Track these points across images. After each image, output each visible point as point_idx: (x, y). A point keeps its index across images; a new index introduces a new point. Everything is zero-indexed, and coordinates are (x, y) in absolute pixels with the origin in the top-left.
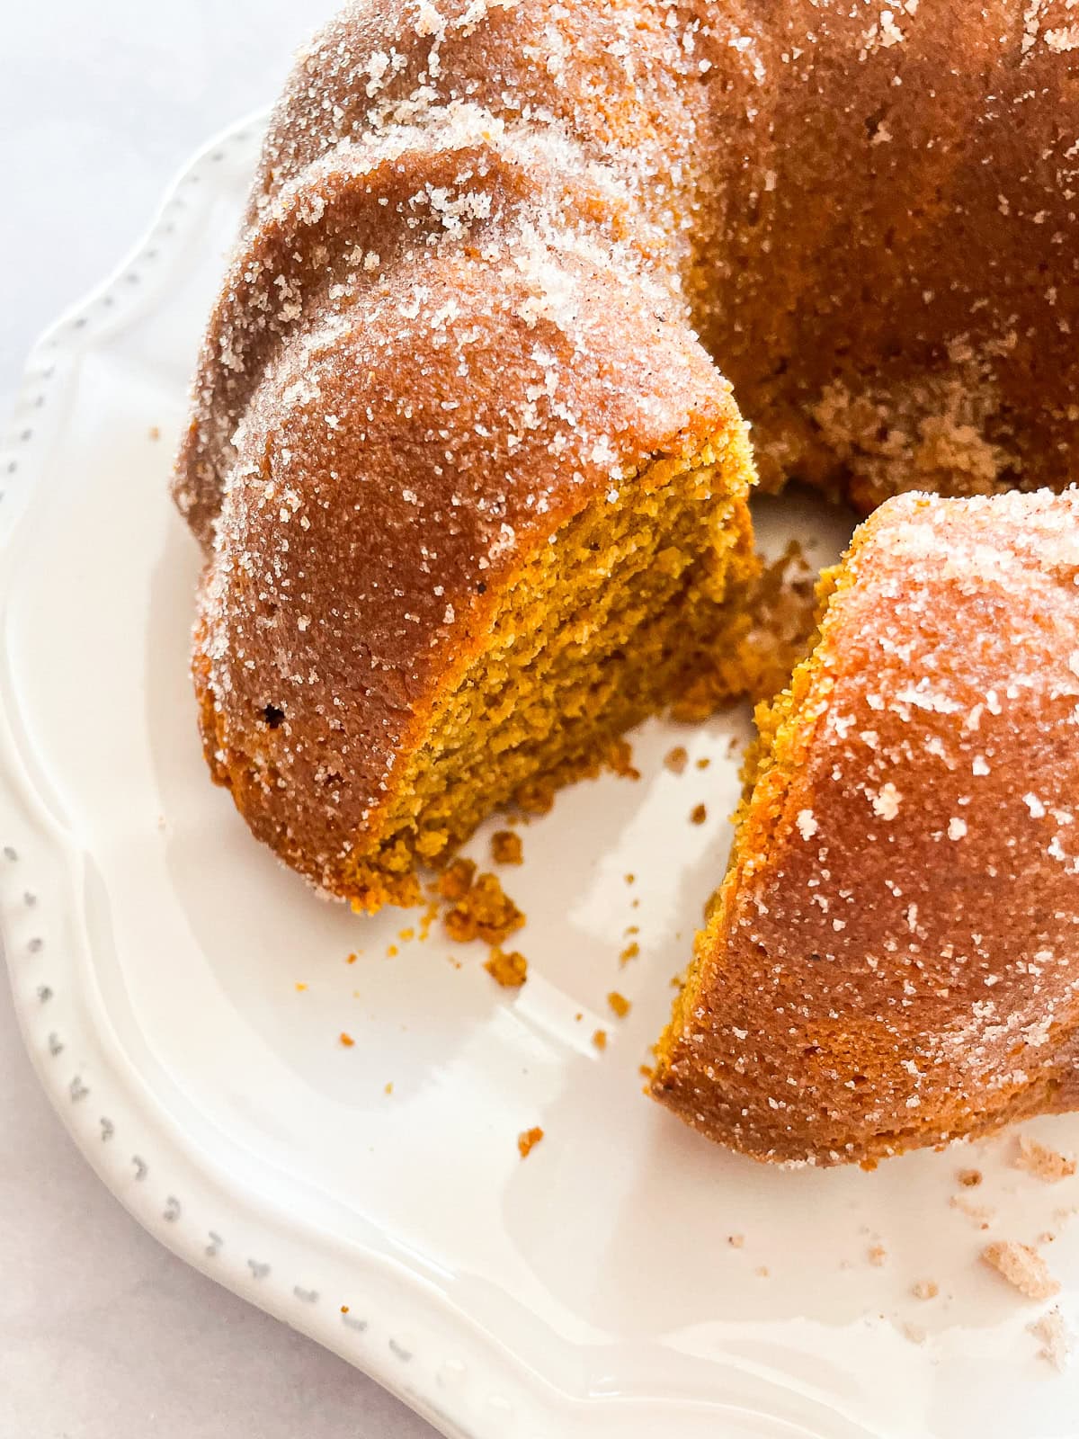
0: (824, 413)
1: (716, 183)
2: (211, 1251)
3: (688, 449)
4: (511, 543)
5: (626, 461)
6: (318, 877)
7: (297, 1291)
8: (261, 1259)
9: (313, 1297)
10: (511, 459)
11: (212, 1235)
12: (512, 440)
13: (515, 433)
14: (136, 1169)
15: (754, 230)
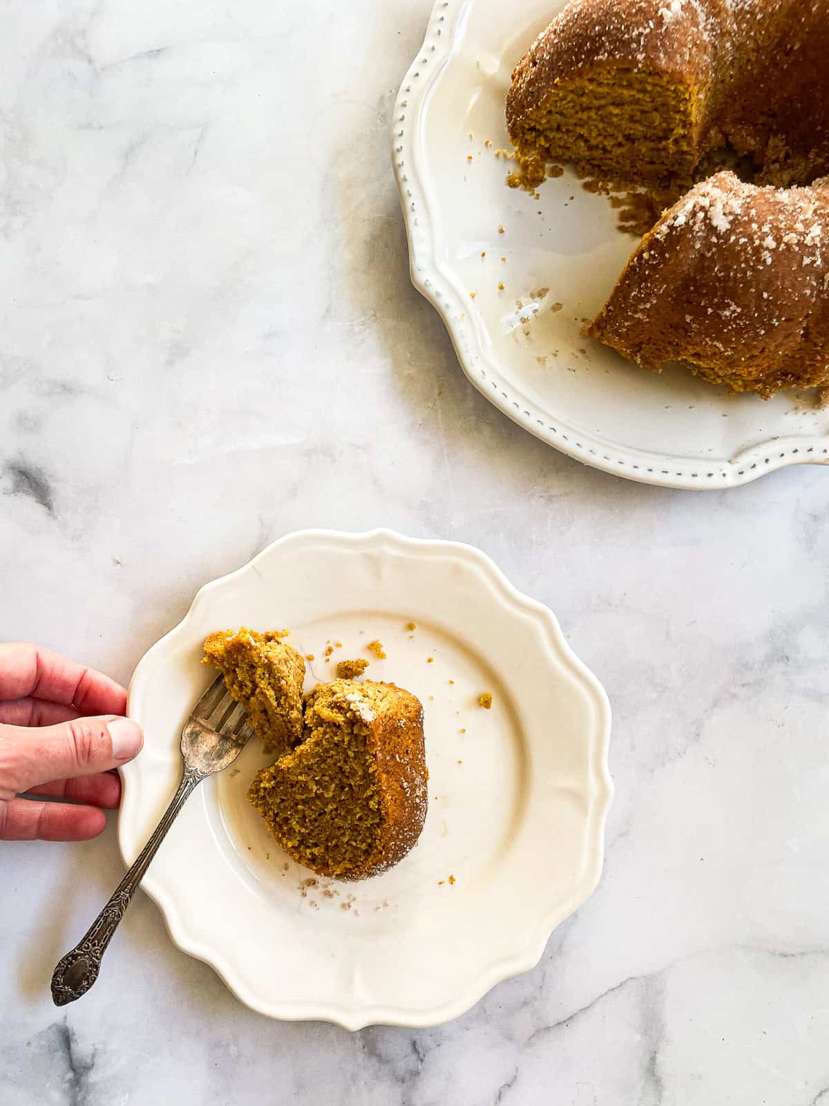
0: (771, 142)
1: (777, 31)
2: (399, 165)
3: (666, 78)
4: (604, 59)
5: (645, 65)
6: (509, 122)
7: (408, 191)
8: (407, 177)
9: (410, 195)
10: (622, 40)
11: (403, 163)
12: (626, 36)
13: (628, 35)
14: (400, 133)
15: (785, 58)
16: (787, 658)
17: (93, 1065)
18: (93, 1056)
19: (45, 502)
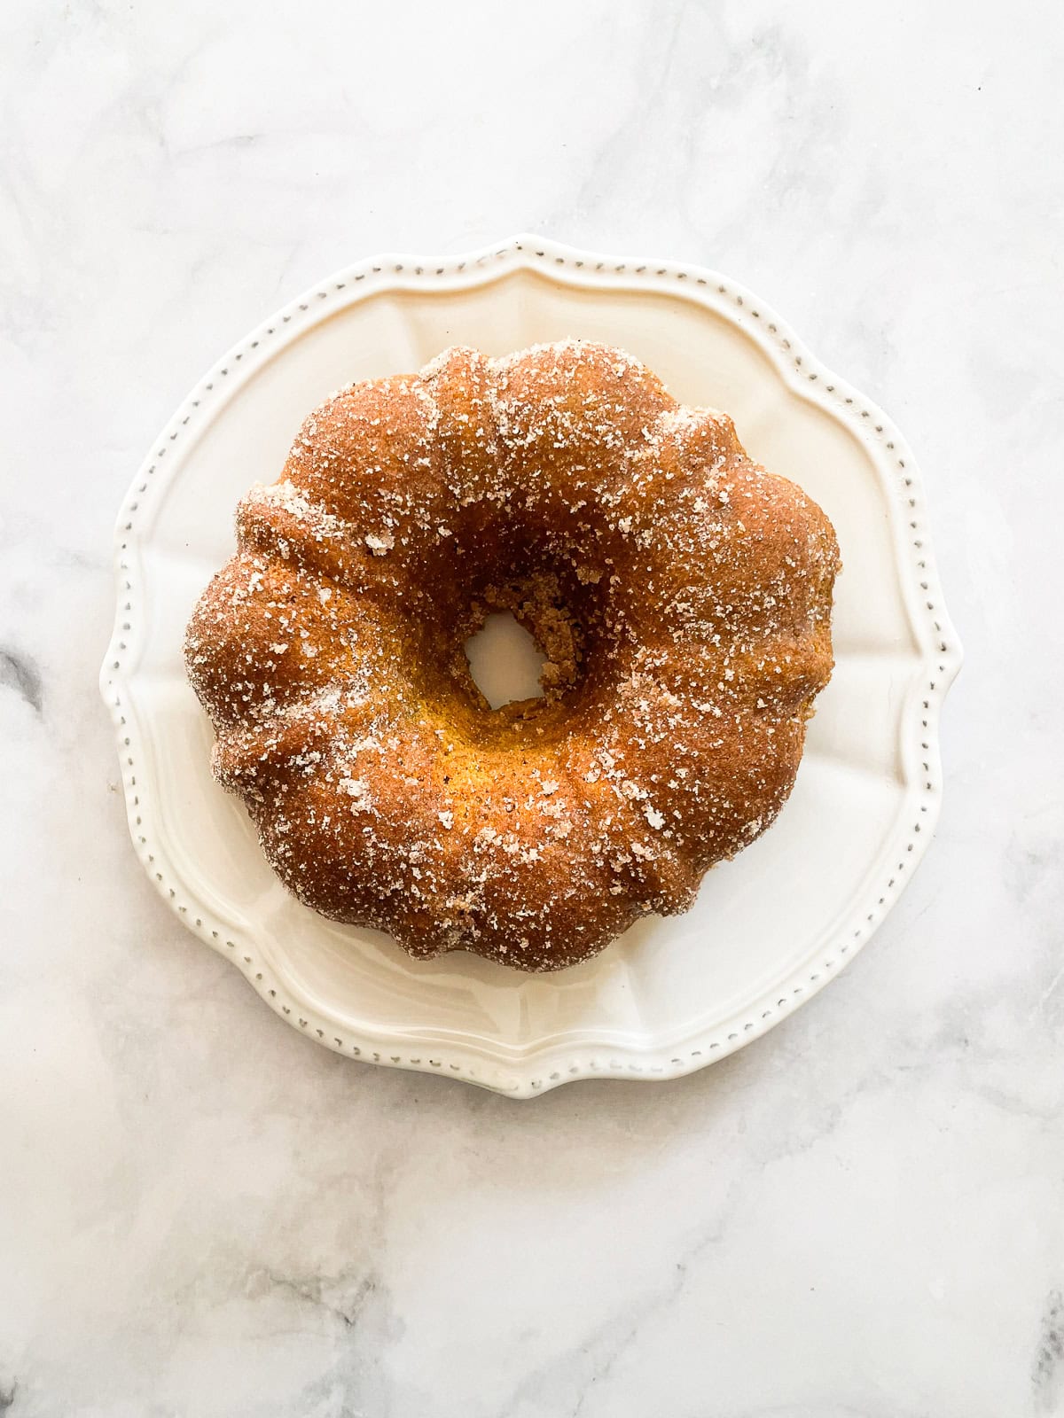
2: (377, 1059)
8: (395, 1056)
11: (375, 1054)
14: (337, 1042)
16: (966, 1041)
17: (12, 1401)
18: (13, 1392)
19: (34, 700)
